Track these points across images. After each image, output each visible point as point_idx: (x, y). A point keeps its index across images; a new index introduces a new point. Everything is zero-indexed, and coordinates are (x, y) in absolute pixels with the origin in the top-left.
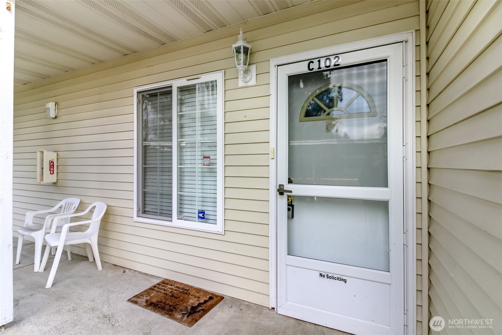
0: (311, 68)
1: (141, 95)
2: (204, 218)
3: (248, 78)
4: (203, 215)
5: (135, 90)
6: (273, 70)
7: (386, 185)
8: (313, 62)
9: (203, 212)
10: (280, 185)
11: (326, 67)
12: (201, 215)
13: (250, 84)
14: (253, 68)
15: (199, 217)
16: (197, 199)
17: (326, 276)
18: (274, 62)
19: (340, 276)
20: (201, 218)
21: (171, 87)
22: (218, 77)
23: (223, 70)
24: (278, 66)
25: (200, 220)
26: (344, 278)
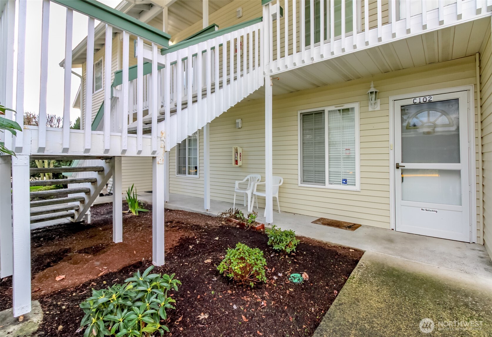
0: (415, 102)
1: (302, 115)
2: (346, 183)
3: (376, 106)
4: (346, 182)
5: (299, 113)
6: (391, 103)
7: (459, 162)
8: (416, 99)
9: (346, 180)
10: (397, 164)
11: (424, 102)
12: (344, 182)
13: (376, 109)
14: (378, 101)
15: (343, 182)
16: (342, 173)
17: (425, 210)
18: (391, 98)
19: (433, 210)
20: (345, 183)
21: (324, 110)
22: (356, 106)
23: (359, 102)
24: (394, 100)
25: (344, 184)
26: (436, 210)
